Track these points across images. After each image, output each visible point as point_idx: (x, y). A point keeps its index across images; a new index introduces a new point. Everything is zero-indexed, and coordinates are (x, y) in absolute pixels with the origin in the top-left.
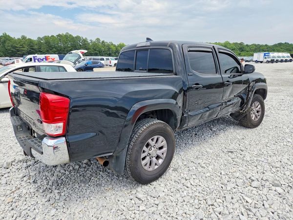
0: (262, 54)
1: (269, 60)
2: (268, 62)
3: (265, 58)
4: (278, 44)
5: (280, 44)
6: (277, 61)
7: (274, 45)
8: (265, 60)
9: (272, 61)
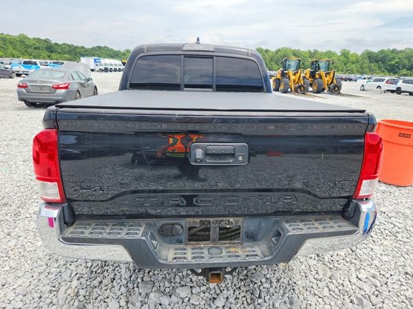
0: (92, 60)
1: (103, 68)
2: (101, 70)
3: (97, 65)
4: (97, 47)
5: (99, 48)
6: (111, 70)
7: (92, 48)
8: (98, 68)
9: (106, 70)
